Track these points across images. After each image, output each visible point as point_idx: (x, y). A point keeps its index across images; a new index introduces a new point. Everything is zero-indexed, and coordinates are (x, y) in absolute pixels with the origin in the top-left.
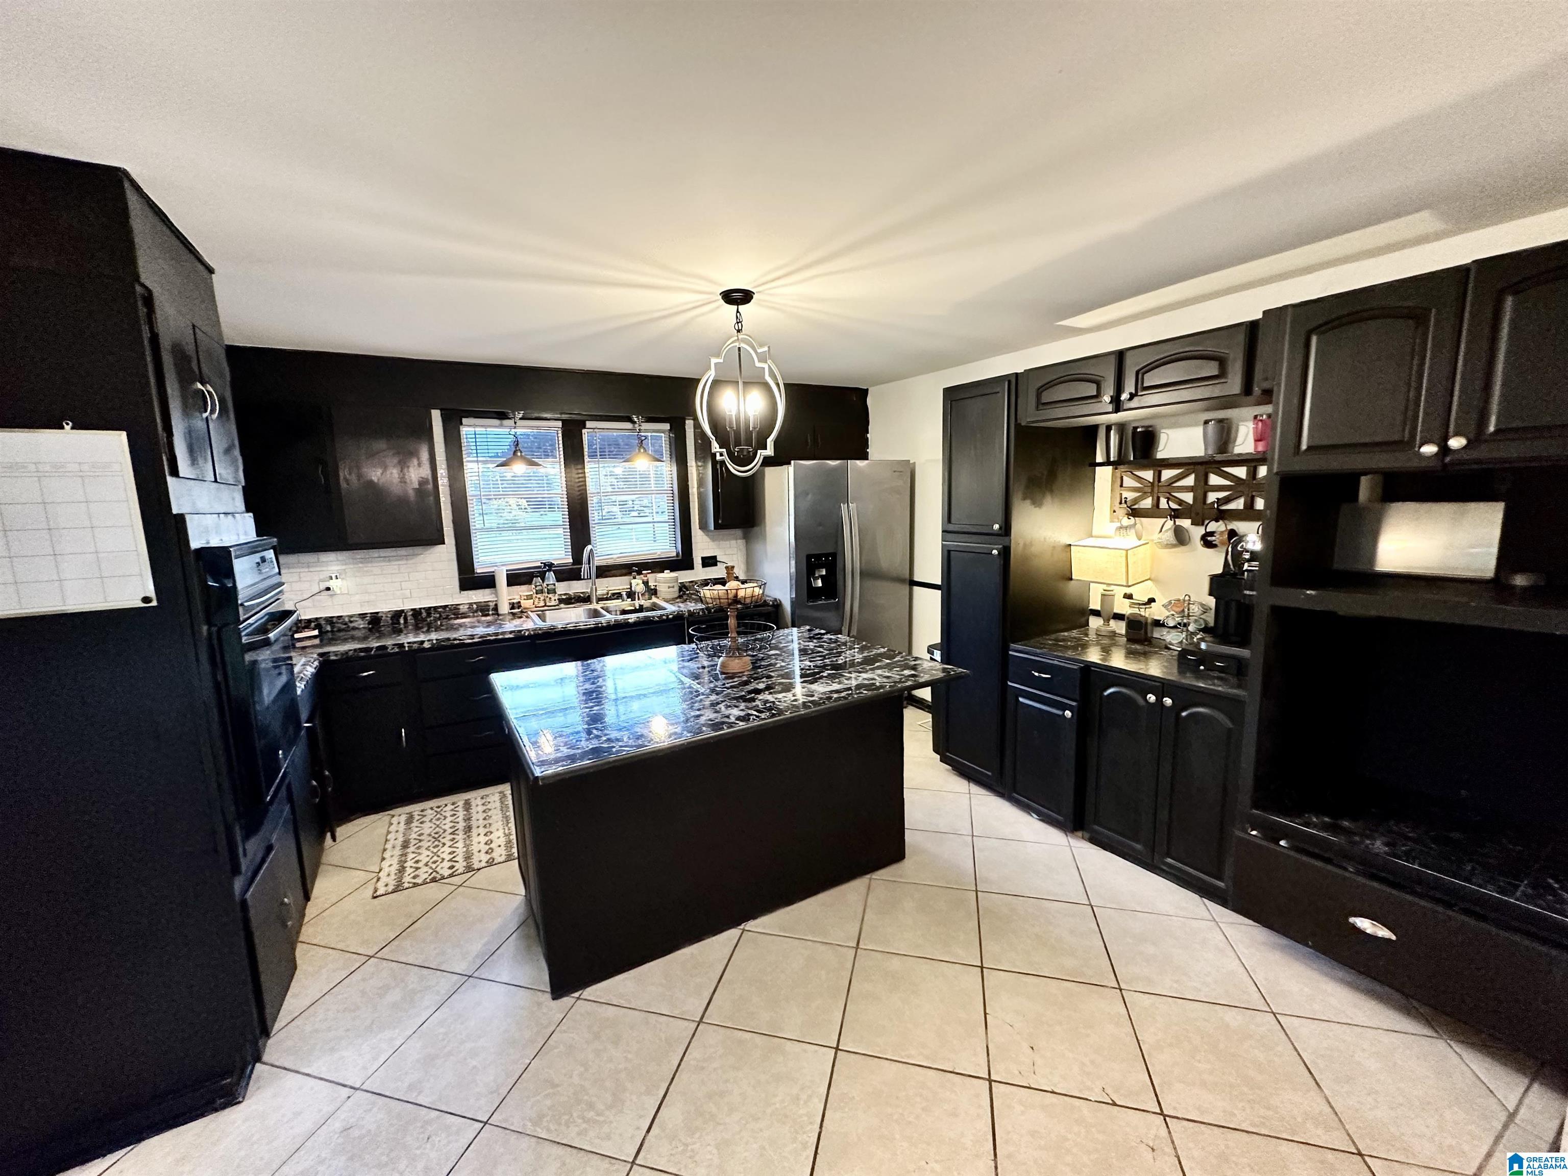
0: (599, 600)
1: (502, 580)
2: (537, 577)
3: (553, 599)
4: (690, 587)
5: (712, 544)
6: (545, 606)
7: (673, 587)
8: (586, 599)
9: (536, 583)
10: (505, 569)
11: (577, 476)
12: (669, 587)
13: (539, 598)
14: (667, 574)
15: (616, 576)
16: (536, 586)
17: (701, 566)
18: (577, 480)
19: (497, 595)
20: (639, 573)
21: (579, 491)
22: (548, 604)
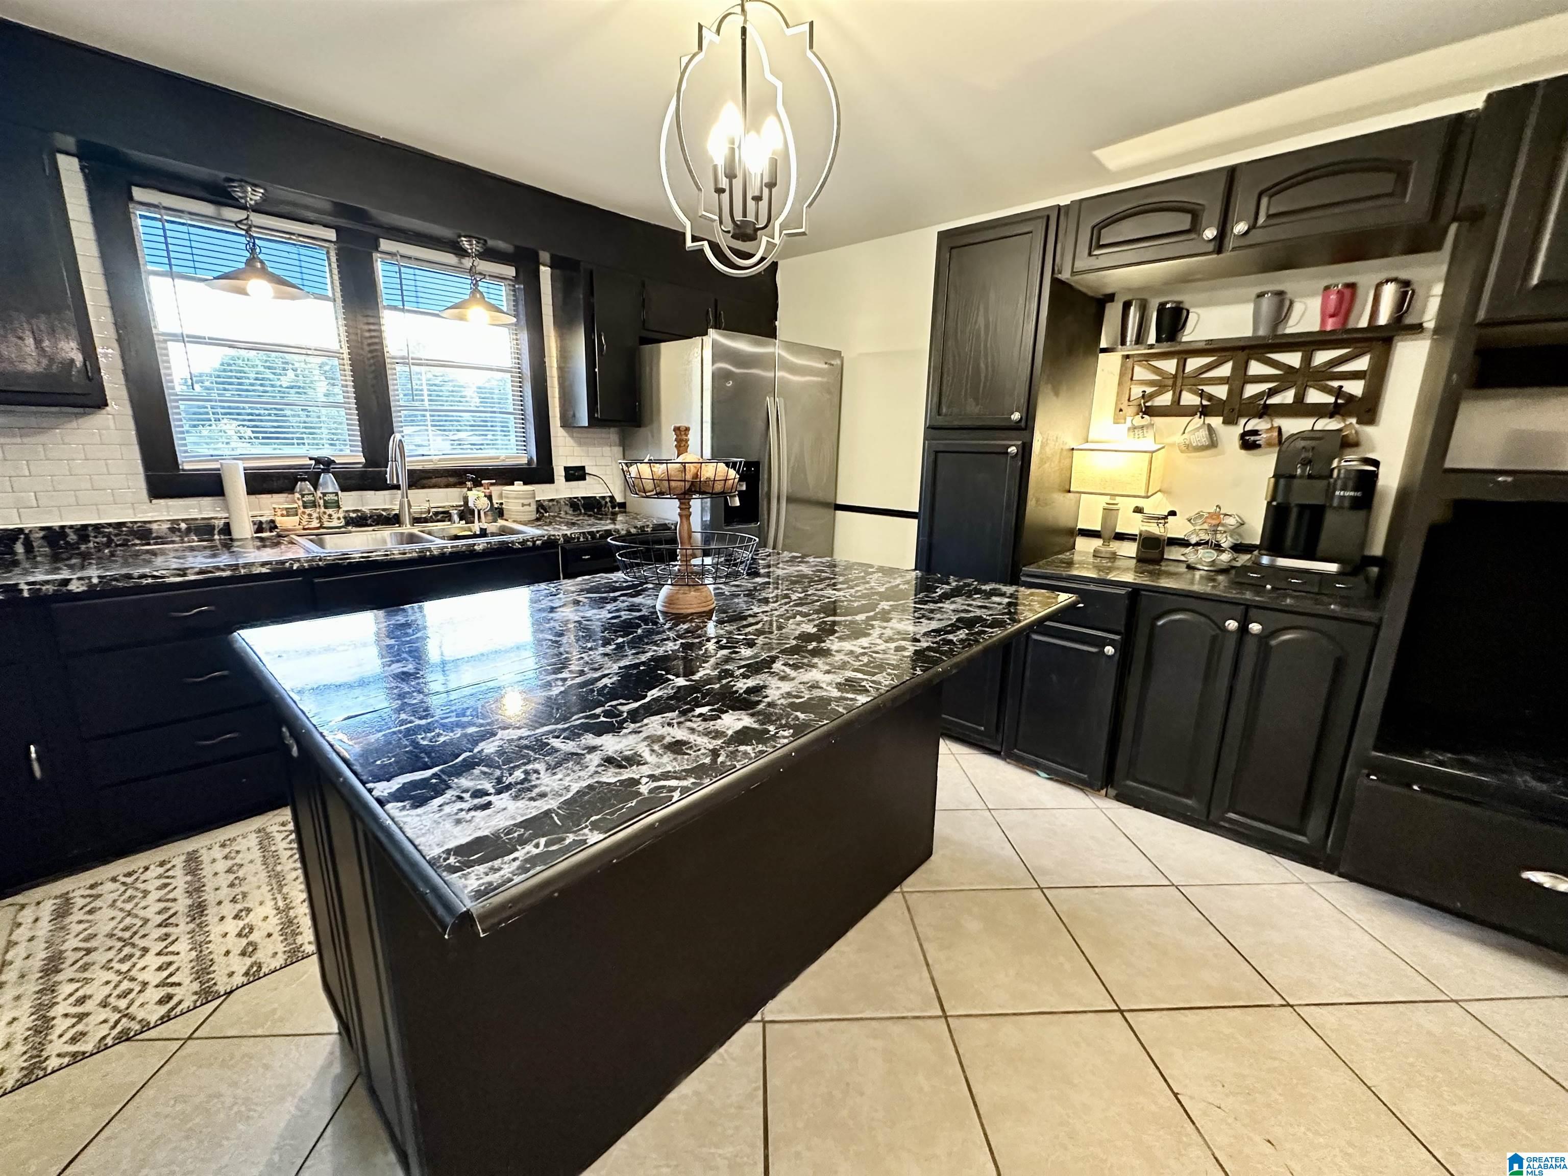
0: (416, 520)
1: (236, 485)
2: (304, 480)
3: (335, 516)
4: (550, 507)
5: (578, 450)
6: (321, 527)
7: (529, 505)
8: (394, 520)
9: (301, 490)
10: (241, 465)
11: (366, 327)
12: (523, 505)
13: (310, 515)
14: (518, 486)
15: (440, 487)
16: (303, 496)
17: (564, 479)
18: (367, 334)
19: (227, 508)
20: (477, 484)
21: (371, 352)
22: (326, 524)
